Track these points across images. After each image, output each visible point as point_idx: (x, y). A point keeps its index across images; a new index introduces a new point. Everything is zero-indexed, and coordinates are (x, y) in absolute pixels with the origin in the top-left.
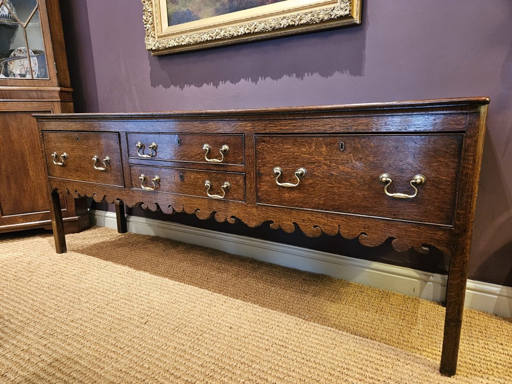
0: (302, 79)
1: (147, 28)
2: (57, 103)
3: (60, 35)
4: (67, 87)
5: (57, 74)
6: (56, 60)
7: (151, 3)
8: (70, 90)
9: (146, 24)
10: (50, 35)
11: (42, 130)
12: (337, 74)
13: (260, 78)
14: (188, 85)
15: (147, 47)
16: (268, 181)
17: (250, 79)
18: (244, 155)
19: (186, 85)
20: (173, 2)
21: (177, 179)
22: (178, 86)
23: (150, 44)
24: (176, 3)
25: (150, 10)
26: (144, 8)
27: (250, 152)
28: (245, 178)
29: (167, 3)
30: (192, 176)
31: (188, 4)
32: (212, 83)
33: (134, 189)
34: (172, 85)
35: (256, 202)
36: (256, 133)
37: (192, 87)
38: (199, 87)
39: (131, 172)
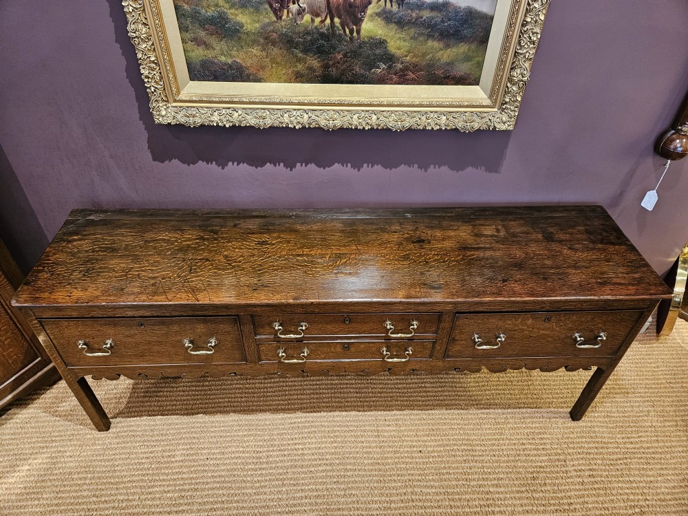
0: (426, 171)
1: (153, 89)
9: (148, 82)
11: (37, 318)
12: (470, 169)
13: (366, 165)
14: (236, 163)
15: (159, 120)
16: (463, 344)
17: (349, 165)
18: (438, 328)
19: (230, 163)
20: (198, 42)
21: (339, 349)
22: (214, 163)
23: (165, 114)
24: (207, 46)
25: (153, 59)
26: (139, 56)
27: (446, 325)
28: (434, 343)
29: (184, 41)
30: (362, 346)
31: (234, 53)
32: (282, 164)
33: (264, 362)
34: (200, 161)
35: (443, 358)
36: (457, 312)
37: (244, 166)
38: (256, 168)
39: (258, 349)
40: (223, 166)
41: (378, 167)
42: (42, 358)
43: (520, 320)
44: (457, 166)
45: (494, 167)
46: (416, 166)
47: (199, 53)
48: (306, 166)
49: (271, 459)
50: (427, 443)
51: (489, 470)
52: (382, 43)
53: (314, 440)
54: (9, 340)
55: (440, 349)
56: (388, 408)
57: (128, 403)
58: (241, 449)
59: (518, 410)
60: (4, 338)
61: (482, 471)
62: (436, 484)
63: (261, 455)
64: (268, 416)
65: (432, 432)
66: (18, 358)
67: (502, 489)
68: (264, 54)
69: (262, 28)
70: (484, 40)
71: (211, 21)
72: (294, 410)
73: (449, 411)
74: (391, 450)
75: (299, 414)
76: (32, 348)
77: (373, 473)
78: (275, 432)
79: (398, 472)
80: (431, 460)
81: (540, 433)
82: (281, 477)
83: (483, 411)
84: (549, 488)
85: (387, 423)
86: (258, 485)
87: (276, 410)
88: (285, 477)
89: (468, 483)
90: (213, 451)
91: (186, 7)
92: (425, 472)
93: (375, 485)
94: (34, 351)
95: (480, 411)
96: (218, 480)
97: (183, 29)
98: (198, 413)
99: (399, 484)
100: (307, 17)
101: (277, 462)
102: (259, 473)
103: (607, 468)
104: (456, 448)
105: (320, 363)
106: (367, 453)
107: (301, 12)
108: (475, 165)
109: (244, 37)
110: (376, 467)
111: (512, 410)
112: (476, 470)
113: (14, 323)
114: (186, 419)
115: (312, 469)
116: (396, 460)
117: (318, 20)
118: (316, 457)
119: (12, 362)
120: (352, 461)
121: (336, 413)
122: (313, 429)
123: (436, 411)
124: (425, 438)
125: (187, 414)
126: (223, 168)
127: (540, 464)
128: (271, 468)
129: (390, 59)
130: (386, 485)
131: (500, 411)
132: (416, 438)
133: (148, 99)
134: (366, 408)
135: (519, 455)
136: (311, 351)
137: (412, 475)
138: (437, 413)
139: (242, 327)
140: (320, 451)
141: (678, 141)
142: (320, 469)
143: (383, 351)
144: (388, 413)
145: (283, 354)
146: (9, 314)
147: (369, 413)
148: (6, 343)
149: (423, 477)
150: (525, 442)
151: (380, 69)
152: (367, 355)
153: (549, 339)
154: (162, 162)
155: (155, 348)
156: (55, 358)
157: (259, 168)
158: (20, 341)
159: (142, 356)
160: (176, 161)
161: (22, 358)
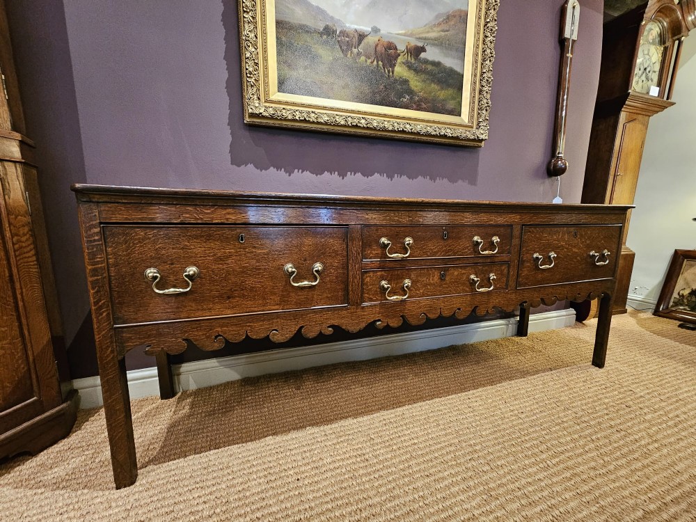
0: (434, 182)
1: (252, 84)
5: (9, 102)
7: (258, 53)
8: (31, 142)
9: (250, 77)
11: (101, 223)
12: (460, 182)
13: (396, 175)
14: (300, 171)
15: (252, 109)
16: (528, 267)
17: (385, 175)
18: (511, 246)
19: (296, 171)
20: (287, 64)
21: (437, 279)
22: (283, 169)
25: (257, 61)
26: (248, 55)
27: (516, 242)
28: (509, 267)
29: (278, 61)
30: (456, 273)
32: (336, 173)
33: (365, 304)
34: (272, 168)
35: (516, 287)
36: (523, 225)
37: (307, 174)
38: (317, 175)
39: (363, 280)
40: (290, 173)
41: (404, 177)
42: (39, 398)
43: (561, 235)
44: (453, 180)
45: (473, 181)
46: (428, 177)
48: (354, 175)
52: (406, 82)
55: (514, 274)
57: (162, 447)
59: (559, 370)
66: (4, 387)
69: (334, 61)
70: (460, 88)
80: (538, 416)
81: (592, 379)
90: (302, 469)
91: (284, 38)
92: (544, 426)
94: (32, 385)
96: (327, 499)
97: (279, 53)
98: (265, 437)
100: (363, 58)
103: (661, 387)
105: (419, 302)
107: (359, 54)
108: (463, 179)
111: (556, 371)
126: (289, 176)
127: (618, 397)
129: (411, 92)
131: (548, 373)
135: (597, 395)
136: (413, 282)
138: (506, 385)
141: (560, 162)
145: (388, 286)
147: (450, 397)
151: (406, 99)
152: (458, 287)
153: (578, 258)
154: (239, 166)
155: (250, 282)
156: (100, 308)
157: (319, 176)
158: (18, 360)
159: (229, 298)
160: (251, 166)
161: (9, 390)
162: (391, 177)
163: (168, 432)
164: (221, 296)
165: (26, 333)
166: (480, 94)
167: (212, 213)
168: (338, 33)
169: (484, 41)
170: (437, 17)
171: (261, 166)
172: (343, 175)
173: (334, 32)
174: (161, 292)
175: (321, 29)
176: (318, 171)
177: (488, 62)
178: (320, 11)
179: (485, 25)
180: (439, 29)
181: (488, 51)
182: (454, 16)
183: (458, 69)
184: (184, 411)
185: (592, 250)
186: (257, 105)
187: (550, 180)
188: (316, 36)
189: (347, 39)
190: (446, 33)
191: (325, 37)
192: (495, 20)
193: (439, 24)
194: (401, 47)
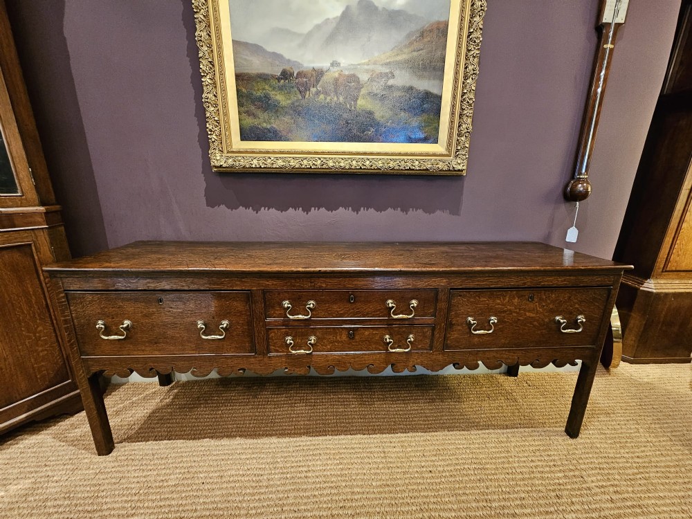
0: (407, 214)
1: (213, 140)
2: (41, 230)
3: (31, 125)
4: (52, 205)
5: (36, 187)
6: (31, 164)
7: (218, 110)
8: (58, 207)
9: (211, 134)
10: (16, 124)
11: (65, 290)
12: (438, 213)
13: (362, 208)
14: (267, 208)
15: (214, 163)
16: (459, 330)
17: (350, 208)
18: (436, 309)
19: (263, 208)
20: (249, 113)
21: (344, 337)
22: (251, 208)
23: (219, 159)
24: (255, 116)
25: (216, 119)
26: (208, 115)
27: (442, 305)
28: (433, 329)
29: (240, 113)
30: (367, 333)
31: (272, 121)
32: (301, 208)
33: (272, 354)
34: (241, 207)
35: (443, 350)
36: (451, 289)
37: (273, 210)
38: (282, 212)
39: (268, 335)
40: (257, 210)
41: (372, 210)
42: (73, 380)
43: (507, 299)
44: (429, 210)
45: (455, 211)
46: (399, 209)
47: (249, 121)
48: (318, 210)
49: (271, 483)
50: (436, 463)
51: (508, 490)
52: (370, 114)
53: (319, 462)
54: (46, 352)
55: (439, 337)
56: (392, 431)
58: (241, 473)
59: (516, 430)
60: (40, 349)
61: (500, 490)
62: (455, 507)
63: (261, 478)
64: (274, 440)
65: (438, 452)
66: (48, 374)
67: (529, 511)
68: (292, 121)
69: (293, 104)
70: (437, 112)
71: (260, 99)
72: (300, 435)
73: (451, 433)
74: (400, 470)
75: (304, 438)
76: (66, 367)
77: (383, 495)
78: (279, 455)
79: (410, 495)
80: (443, 480)
81: (545, 450)
82: (280, 502)
83: (484, 431)
84: (578, 507)
85: (393, 445)
86: (254, 512)
87: (282, 434)
88: (285, 502)
89: (489, 505)
90: (211, 475)
91: (244, 90)
92: (440, 493)
93: (387, 509)
94: (67, 372)
95: (480, 432)
96: (211, 507)
97: (240, 104)
98: (205, 438)
99: (414, 508)
100: (322, 96)
101: (279, 486)
102: (257, 498)
103: (629, 483)
104: (466, 466)
105: (327, 355)
106: (375, 474)
107: (318, 93)
108: (442, 209)
109: (280, 109)
110: (386, 489)
111: (511, 430)
112: (494, 490)
113: (56, 336)
114: (191, 443)
115: (316, 493)
116: (407, 481)
117: (329, 98)
118: (320, 480)
119: (40, 378)
120: (360, 483)
121: (342, 437)
122: (318, 452)
123: (439, 433)
124: (434, 458)
125: (194, 439)
126: (257, 213)
127: (557, 481)
128: (271, 493)
129: (376, 124)
130: (399, 509)
131: (499, 431)
132: (424, 459)
133: (209, 148)
134: (370, 432)
135: (533, 472)
136: (318, 339)
137: (426, 497)
138: (440, 435)
139: (254, 305)
140: (325, 473)
141: (580, 185)
142: (325, 492)
143: (386, 339)
144: (392, 435)
145: (292, 341)
146: (53, 326)
147: (374, 436)
148: (41, 354)
149: (439, 500)
150: (533, 459)
151: (371, 131)
152: (371, 345)
153: (535, 323)
154: (213, 207)
155: (170, 332)
156: (72, 345)
157: (283, 212)
158: (56, 357)
159: (156, 343)
160: (223, 207)
161: (52, 376)
162: (356, 210)
163: (149, 416)
164: (150, 342)
165: (60, 340)
166: (460, 118)
167: (137, 282)
168: (295, 75)
169: (466, 56)
170: (409, 36)
171: (232, 207)
172: (307, 210)
173: (292, 75)
174: (106, 338)
175: (279, 74)
176: (283, 208)
177: (469, 81)
178: (276, 56)
179: (468, 36)
180: (410, 49)
181: (470, 67)
182: (431, 31)
183: (435, 91)
184: (167, 400)
185: (559, 315)
186: (218, 158)
187: (568, 204)
188: (274, 82)
189: (305, 80)
190: (421, 52)
191: (282, 81)
192: (481, 29)
193: (411, 44)
194: (364, 77)
